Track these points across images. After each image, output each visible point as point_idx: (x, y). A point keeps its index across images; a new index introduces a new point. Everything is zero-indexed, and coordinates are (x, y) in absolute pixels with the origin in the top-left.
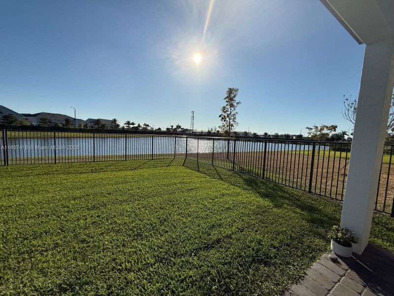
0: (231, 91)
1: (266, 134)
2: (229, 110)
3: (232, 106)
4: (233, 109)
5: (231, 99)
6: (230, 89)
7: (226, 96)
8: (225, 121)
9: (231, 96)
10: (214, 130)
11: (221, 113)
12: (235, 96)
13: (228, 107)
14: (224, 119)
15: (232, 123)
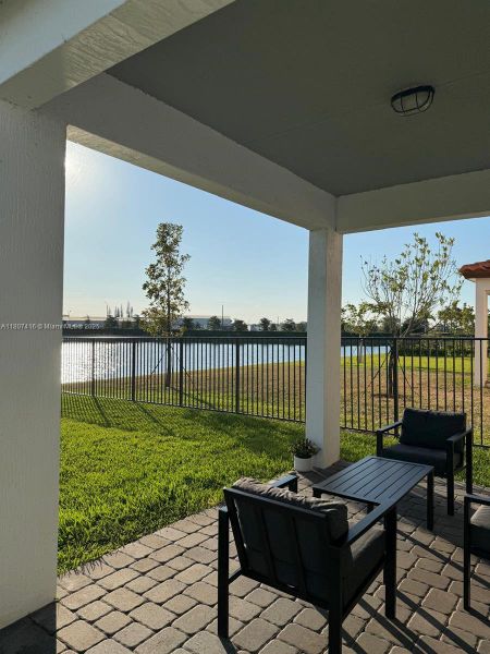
0: (165, 231)
1: (265, 322)
2: (166, 272)
3: (170, 263)
4: (173, 270)
5: (168, 249)
6: (165, 226)
7: (156, 240)
8: (157, 297)
9: (167, 241)
10: (125, 315)
11: (147, 279)
12: (176, 242)
13: (162, 266)
14: (153, 292)
15: (172, 301)
